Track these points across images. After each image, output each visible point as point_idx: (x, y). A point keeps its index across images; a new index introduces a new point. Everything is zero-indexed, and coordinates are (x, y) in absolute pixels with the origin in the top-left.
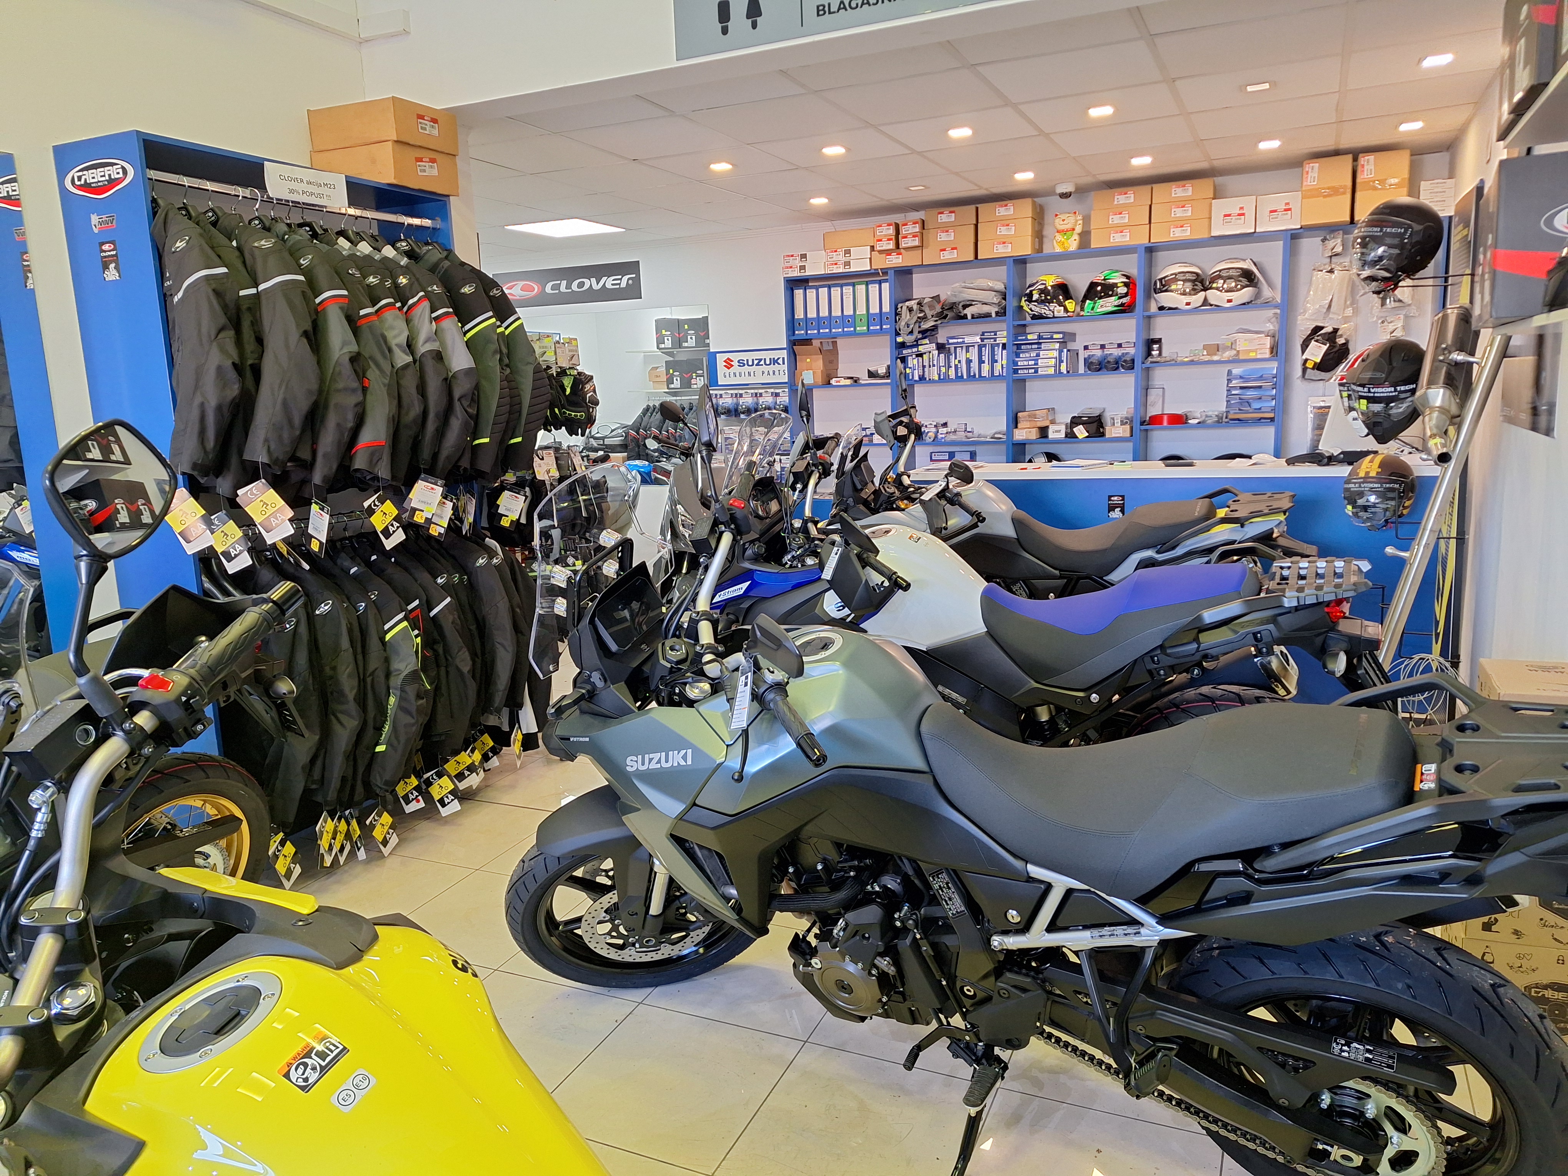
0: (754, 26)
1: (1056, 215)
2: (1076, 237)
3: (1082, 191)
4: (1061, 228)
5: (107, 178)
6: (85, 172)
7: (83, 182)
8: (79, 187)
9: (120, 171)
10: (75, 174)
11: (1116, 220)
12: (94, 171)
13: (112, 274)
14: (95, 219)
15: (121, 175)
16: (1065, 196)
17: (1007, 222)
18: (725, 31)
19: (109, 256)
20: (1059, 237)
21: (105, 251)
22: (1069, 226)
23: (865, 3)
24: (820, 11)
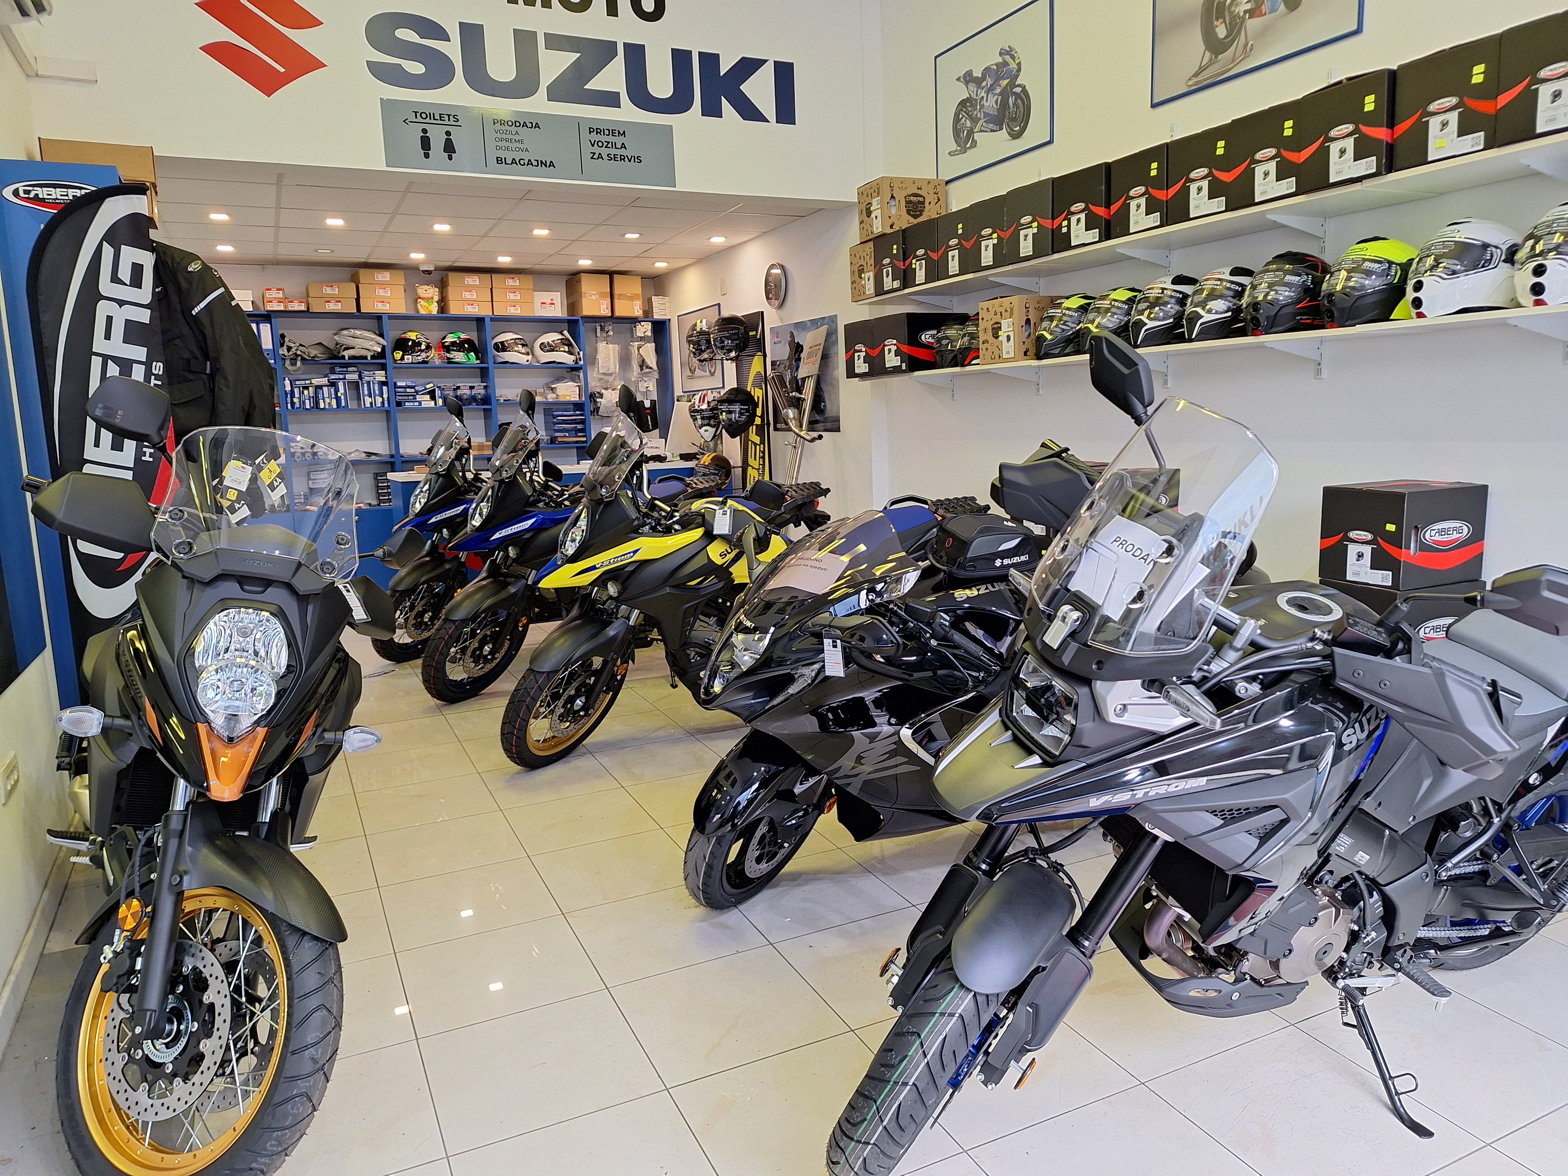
0: (450, 158)
1: (419, 287)
2: (436, 304)
4: (422, 295)
5: (71, 198)
7: (32, 195)
10: (21, 187)
11: (467, 295)
12: (52, 189)
16: (429, 273)
17: (383, 286)
18: (427, 156)
20: (422, 302)
22: (430, 296)
23: (530, 163)
24: (499, 161)
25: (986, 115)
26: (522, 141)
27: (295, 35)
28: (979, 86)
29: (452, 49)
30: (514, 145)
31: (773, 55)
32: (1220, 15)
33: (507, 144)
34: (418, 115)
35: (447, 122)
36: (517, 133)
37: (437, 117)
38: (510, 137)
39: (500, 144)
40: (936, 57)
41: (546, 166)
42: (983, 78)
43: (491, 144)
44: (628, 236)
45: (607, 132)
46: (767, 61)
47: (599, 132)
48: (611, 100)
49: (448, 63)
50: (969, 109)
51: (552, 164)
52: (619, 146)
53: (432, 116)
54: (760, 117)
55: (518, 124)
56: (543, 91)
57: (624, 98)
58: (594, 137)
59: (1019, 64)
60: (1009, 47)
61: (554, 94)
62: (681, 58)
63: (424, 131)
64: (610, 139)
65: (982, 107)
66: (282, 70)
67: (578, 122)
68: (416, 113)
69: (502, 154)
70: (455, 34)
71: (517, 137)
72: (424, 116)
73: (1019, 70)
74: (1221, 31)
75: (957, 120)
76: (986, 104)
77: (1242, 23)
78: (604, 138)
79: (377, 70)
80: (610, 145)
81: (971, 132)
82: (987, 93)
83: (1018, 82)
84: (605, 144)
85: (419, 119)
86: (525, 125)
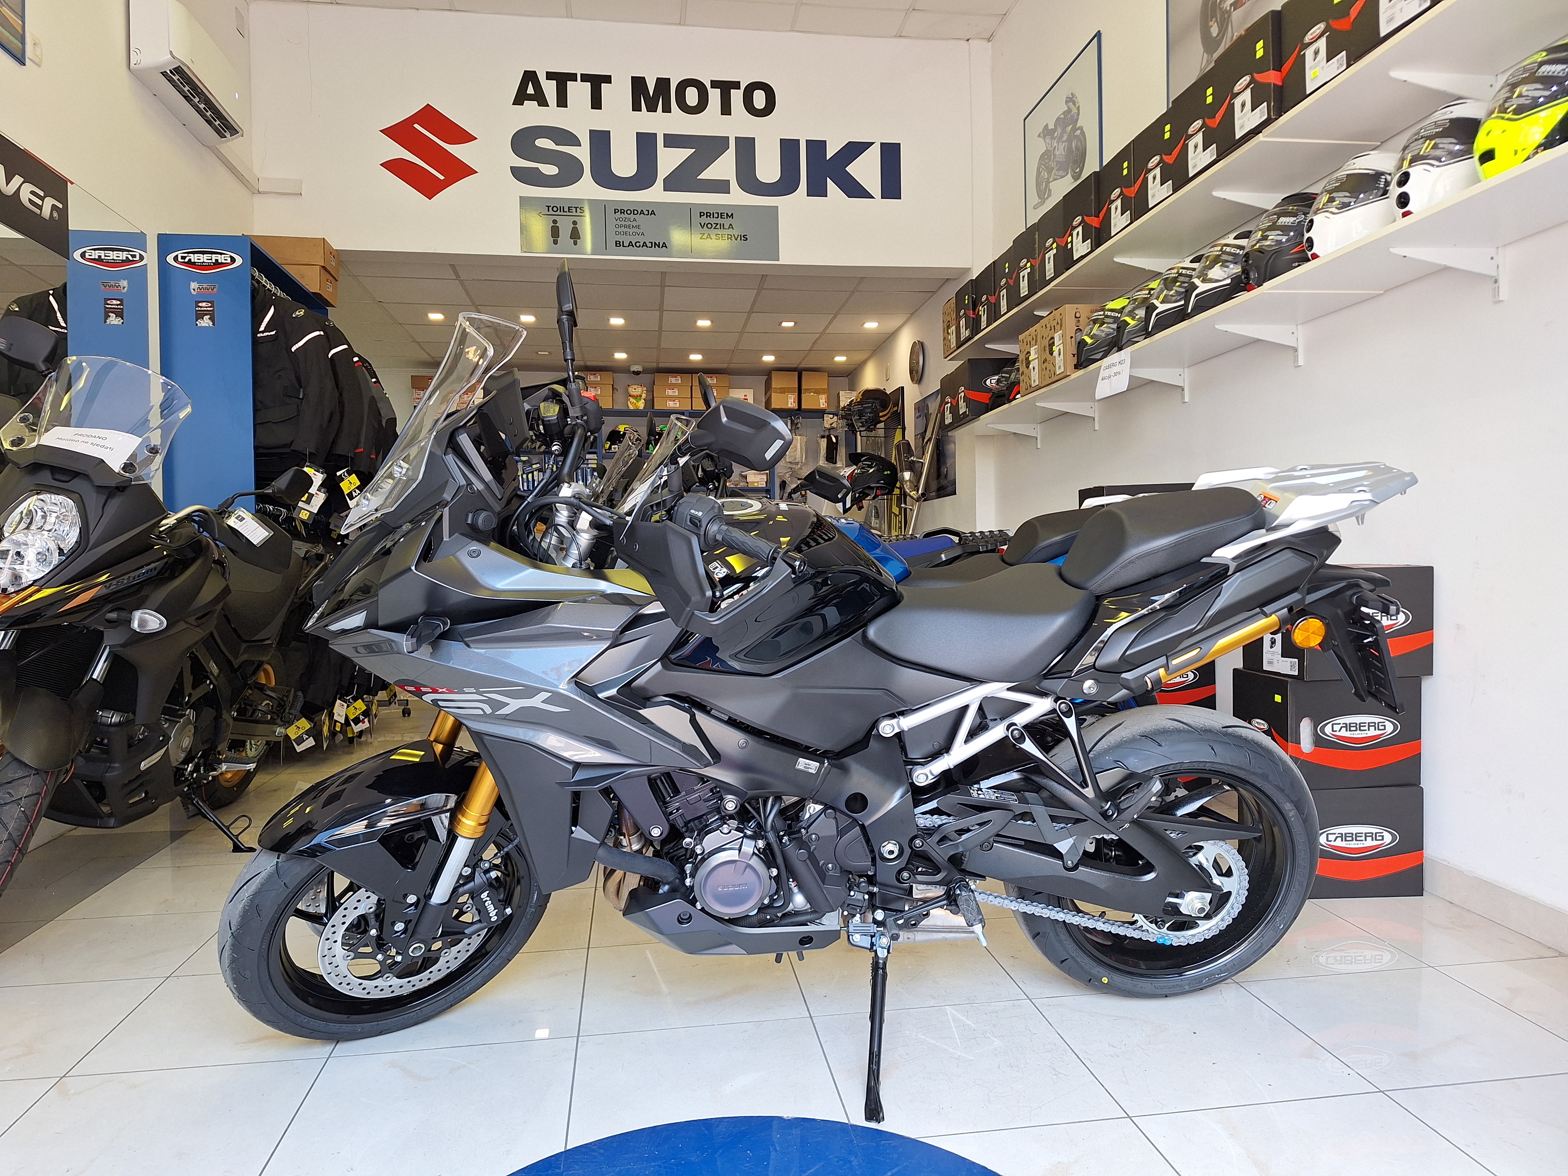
0: (575, 243)
1: (629, 386)
2: (643, 401)
3: (646, 371)
4: (632, 393)
5: (214, 261)
6: (192, 255)
7: (186, 260)
8: (184, 263)
9: (229, 259)
10: (180, 254)
11: (670, 392)
12: (202, 255)
13: (206, 322)
14: (194, 285)
15: (229, 261)
16: (637, 373)
17: (595, 386)
18: (555, 242)
19: (205, 311)
20: (632, 399)
21: (201, 307)
22: (639, 393)
23: (645, 245)
24: (618, 244)
25: (1058, 163)
26: (638, 227)
27: (454, 149)
28: (1053, 138)
29: (583, 153)
30: (631, 231)
31: (879, 136)
32: (1214, 15)
33: (626, 230)
34: (550, 208)
35: (574, 214)
36: (635, 220)
37: (566, 209)
38: (628, 223)
39: (619, 230)
40: (1025, 120)
41: (659, 247)
42: (1055, 130)
43: (611, 229)
44: (784, 324)
45: (716, 215)
46: (873, 143)
47: (708, 215)
48: (722, 187)
49: (576, 164)
50: (1047, 161)
51: (664, 245)
52: (726, 226)
53: (562, 209)
54: (864, 194)
55: (636, 212)
56: (659, 182)
57: (734, 185)
58: (704, 220)
59: (1078, 108)
60: (1072, 94)
61: (671, 184)
62: (789, 148)
63: (555, 222)
64: (719, 221)
65: (1055, 155)
66: (442, 178)
67: (690, 207)
68: (548, 207)
69: (620, 238)
70: (585, 140)
71: (634, 224)
72: (555, 209)
73: (1078, 114)
74: (1214, 31)
75: (1039, 173)
76: (1057, 153)
77: (1229, 16)
78: (712, 221)
79: (518, 173)
80: (718, 226)
81: (1048, 183)
82: (1058, 142)
83: (1078, 125)
84: (715, 225)
85: (551, 212)
86: (642, 212)
